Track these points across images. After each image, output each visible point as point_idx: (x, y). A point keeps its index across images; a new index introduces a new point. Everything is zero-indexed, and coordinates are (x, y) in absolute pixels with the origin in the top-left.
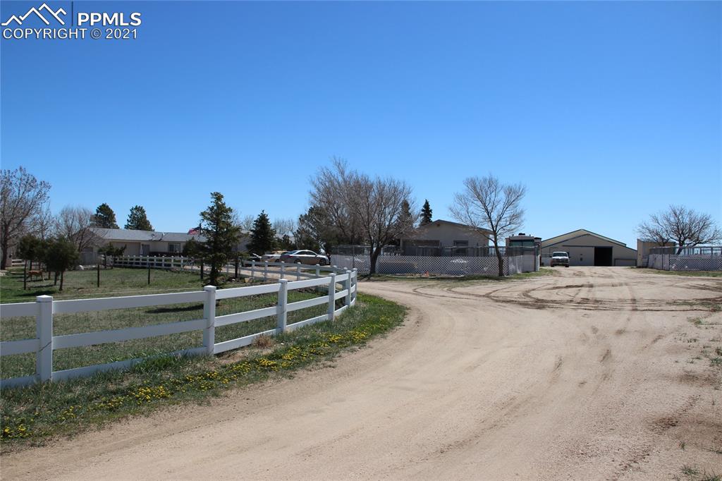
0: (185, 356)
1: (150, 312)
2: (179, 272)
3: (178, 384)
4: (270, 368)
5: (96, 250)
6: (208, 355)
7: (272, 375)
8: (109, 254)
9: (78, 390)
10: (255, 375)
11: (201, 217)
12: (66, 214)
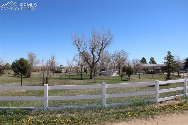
0: (148, 102)
1: (149, 86)
2: (162, 75)
3: (142, 111)
4: (177, 109)
5: (141, 69)
6: (156, 102)
7: (176, 111)
8: (144, 70)
9: (112, 110)
10: (170, 111)
11: (164, 59)
12: (133, 60)
